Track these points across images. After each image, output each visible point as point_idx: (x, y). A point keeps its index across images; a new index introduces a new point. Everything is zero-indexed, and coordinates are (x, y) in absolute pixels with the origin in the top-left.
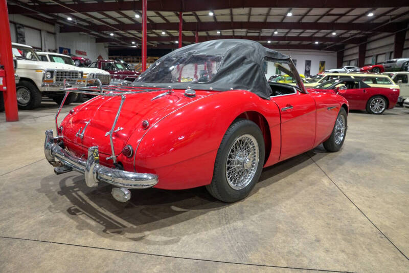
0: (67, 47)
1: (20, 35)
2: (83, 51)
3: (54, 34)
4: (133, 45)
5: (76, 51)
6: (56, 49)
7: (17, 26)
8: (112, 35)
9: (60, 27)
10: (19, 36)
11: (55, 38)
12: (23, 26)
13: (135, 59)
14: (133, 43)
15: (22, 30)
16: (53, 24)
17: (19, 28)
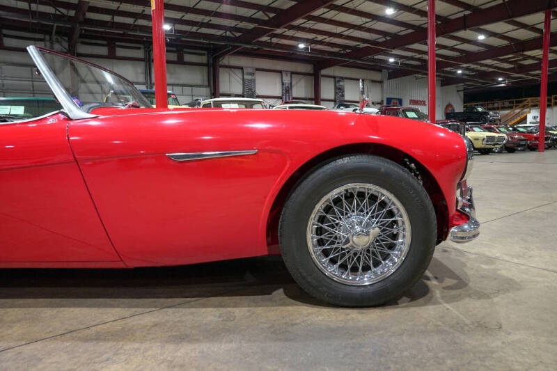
0: (398, 97)
1: (340, 89)
2: (421, 99)
3: (381, 82)
4: (500, 83)
5: (411, 101)
6: (382, 101)
7: (337, 79)
8: (460, 72)
9: (389, 73)
10: (337, 91)
11: (382, 87)
12: (343, 79)
13: (507, 104)
14: (500, 79)
15: (341, 83)
16: (381, 71)
17: (339, 81)
